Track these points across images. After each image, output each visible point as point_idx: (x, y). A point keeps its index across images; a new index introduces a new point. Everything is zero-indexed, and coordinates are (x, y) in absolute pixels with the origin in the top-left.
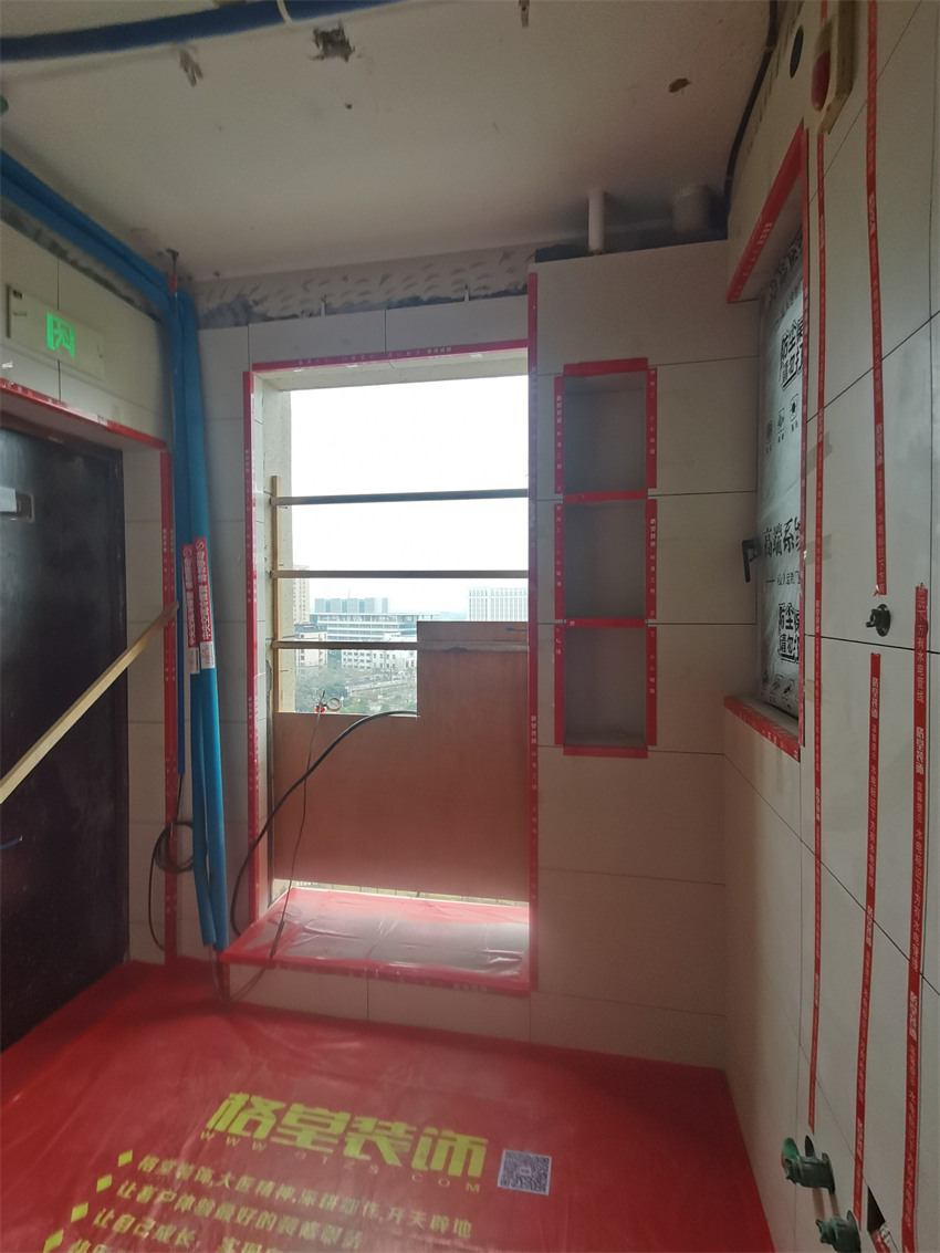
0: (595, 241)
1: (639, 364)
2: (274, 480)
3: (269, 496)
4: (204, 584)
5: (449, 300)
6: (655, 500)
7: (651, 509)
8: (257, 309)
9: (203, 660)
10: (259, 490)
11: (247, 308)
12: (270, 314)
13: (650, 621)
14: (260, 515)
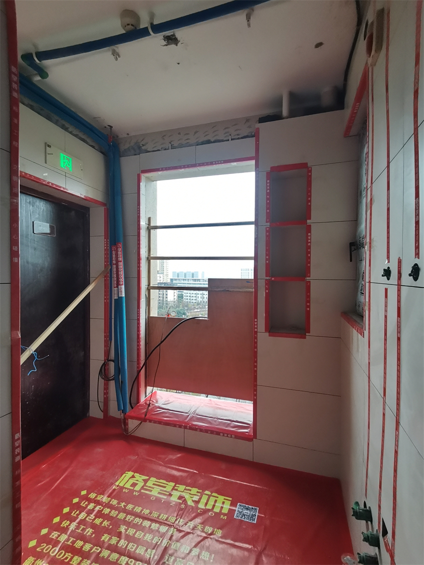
0: (285, 112)
1: (304, 166)
2: (149, 219)
3: (147, 225)
4: (121, 261)
5: (223, 141)
6: (310, 225)
7: (309, 229)
8: (143, 148)
9: (120, 293)
10: (143, 223)
11: (140, 148)
12: (148, 150)
13: (307, 278)
14: (143, 233)
